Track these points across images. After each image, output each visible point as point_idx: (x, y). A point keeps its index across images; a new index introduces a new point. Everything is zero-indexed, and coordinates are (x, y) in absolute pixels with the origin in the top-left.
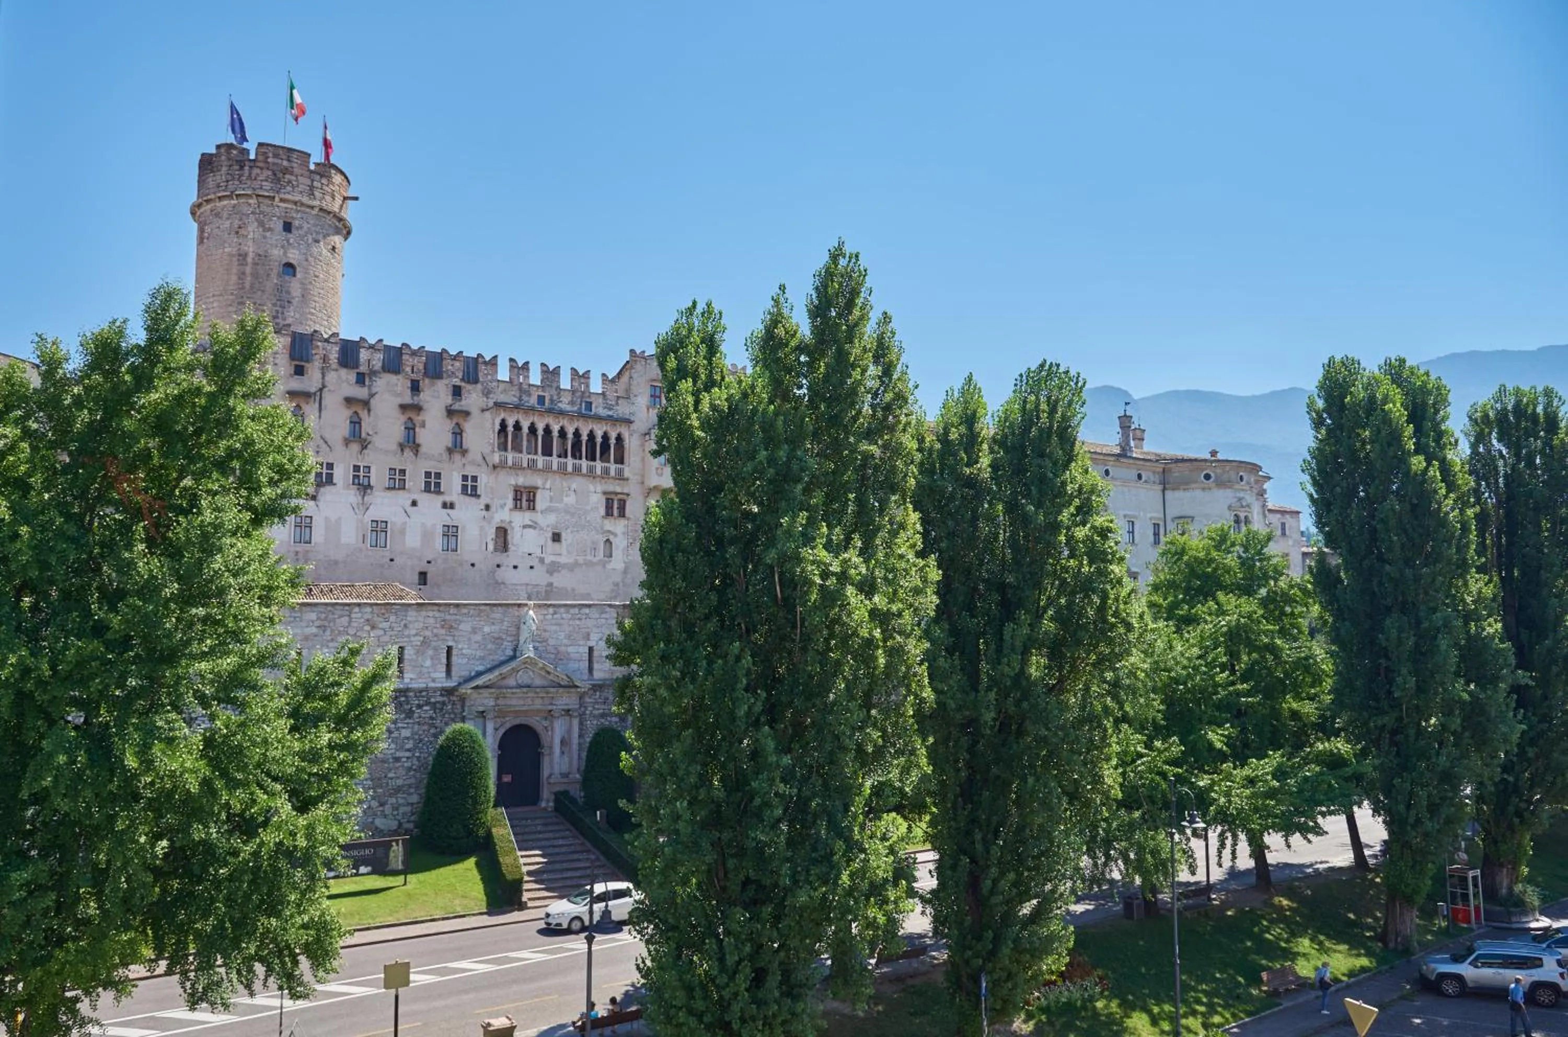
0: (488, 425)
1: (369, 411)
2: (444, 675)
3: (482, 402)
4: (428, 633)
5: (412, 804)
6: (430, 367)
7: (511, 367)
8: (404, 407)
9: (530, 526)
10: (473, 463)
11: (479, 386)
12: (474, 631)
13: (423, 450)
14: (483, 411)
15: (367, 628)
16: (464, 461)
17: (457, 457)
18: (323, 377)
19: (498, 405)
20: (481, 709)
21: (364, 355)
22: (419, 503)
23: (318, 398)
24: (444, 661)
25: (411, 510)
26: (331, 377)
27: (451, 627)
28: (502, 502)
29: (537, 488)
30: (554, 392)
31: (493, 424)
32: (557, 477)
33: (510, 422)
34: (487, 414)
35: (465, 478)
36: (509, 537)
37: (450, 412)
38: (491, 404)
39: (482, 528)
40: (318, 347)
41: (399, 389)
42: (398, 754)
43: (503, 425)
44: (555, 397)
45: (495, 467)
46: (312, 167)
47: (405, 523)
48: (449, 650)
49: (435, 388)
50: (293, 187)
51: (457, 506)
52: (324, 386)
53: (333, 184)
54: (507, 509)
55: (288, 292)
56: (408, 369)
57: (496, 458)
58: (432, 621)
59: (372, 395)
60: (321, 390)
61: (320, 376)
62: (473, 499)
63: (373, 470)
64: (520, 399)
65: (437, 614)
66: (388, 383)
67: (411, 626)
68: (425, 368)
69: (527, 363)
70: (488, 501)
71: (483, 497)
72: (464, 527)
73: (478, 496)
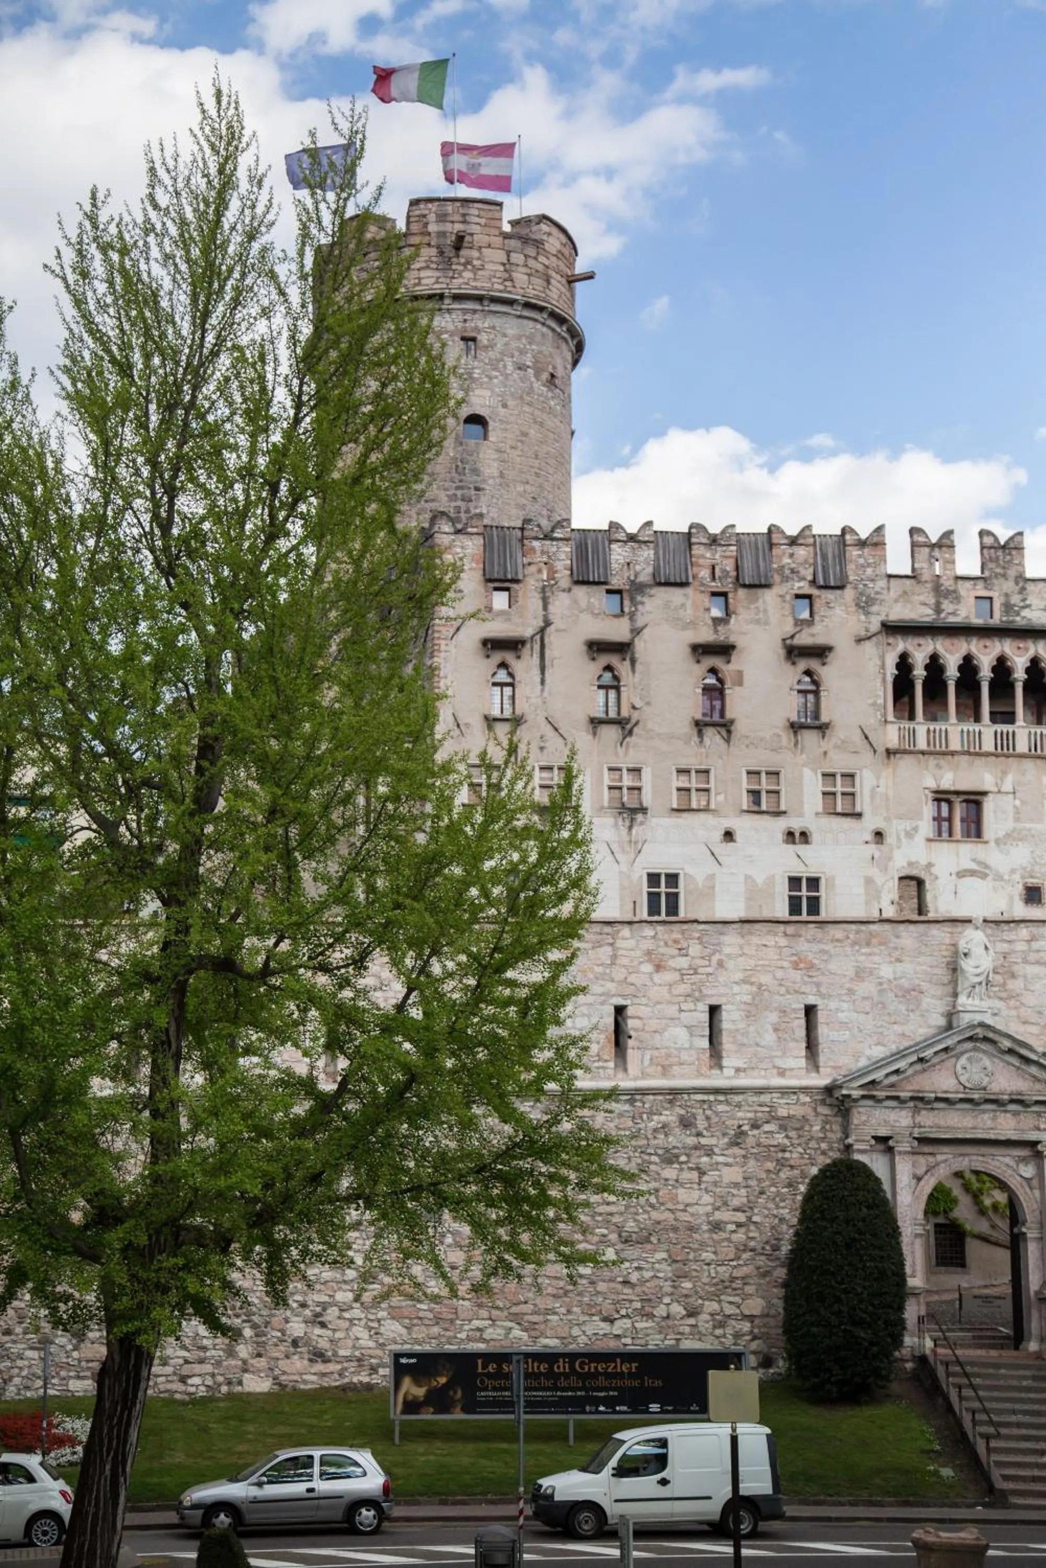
0: (872, 666)
1: (633, 662)
2: (802, 1062)
3: (855, 623)
4: (765, 979)
5: (751, 1318)
6: (748, 565)
7: (914, 545)
8: (701, 650)
9: (972, 873)
10: (843, 746)
11: (849, 594)
12: (860, 974)
13: (740, 728)
14: (859, 641)
15: (648, 968)
16: (825, 745)
17: (810, 738)
18: (545, 608)
19: (892, 629)
20: (883, 1132)
21: (618, 554)
22: (738, 836)
23: (537, 647)
24: (802, 1033)
25: (724, 849)
26: (560, 604)
27: (811, 966)
28: (908, 825)
29: (984, 793)
30: (1009, 586)
31: (883, 666)
32: (1029, 764)
33: (920, 659)
34: (868, 646)
35: (829, 776)
36: (929, 897)
37: (794, 652)
38: (875, 626)
39: (869, 881)
40: (533, 549)
41: (689, 613)
42: (718, 1216)
43: (904, 664)
44: (1015, 599)
45: (889, 753)
46: (507, 228)
47: (711, 877)
48: (810, 1011)
49: (760, 603)
50: (475, 270)
51: (815, 837)
52: (547, 623)
53: (547, 254)
54: (920, 838)
55: (476, 471)
56: (705, 573)
57: (892, 736)
58: (772, 954)
59: (637, 632)
60: (542, 631)
61: (540, 603)
62: (847, 822)
63: (647, 774)
64: (938, 610)
65: (783, 942)
66: (667, 605)
67: (730, 964)
68: (737, 568)
69: (948, 534)
70: (880, 824)
71: (867, 816)
72: (831, 881)
73: (859, 815)
